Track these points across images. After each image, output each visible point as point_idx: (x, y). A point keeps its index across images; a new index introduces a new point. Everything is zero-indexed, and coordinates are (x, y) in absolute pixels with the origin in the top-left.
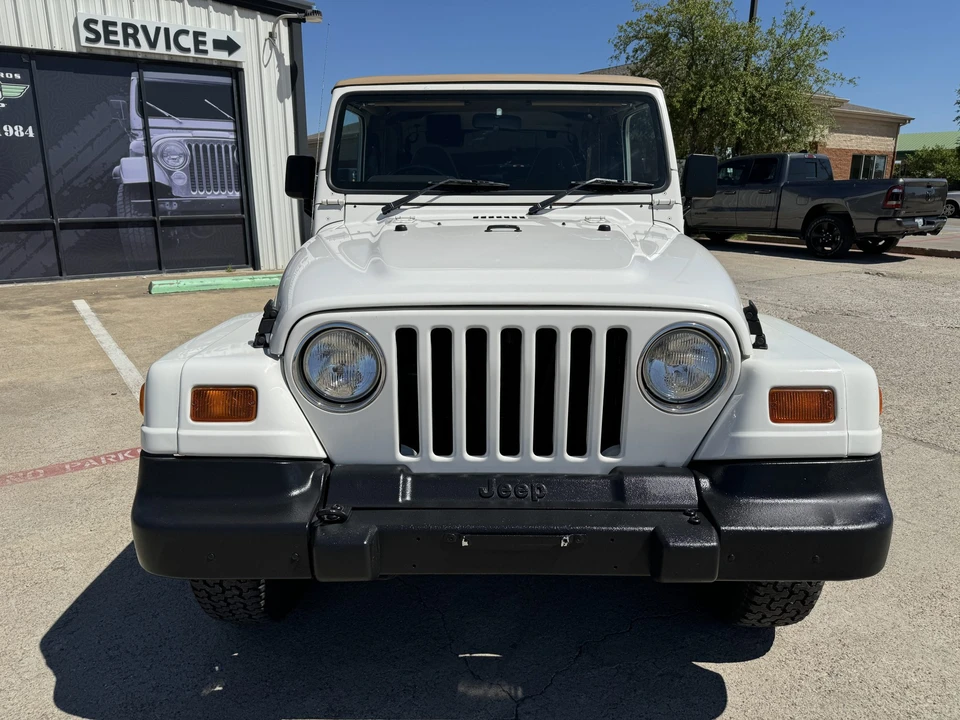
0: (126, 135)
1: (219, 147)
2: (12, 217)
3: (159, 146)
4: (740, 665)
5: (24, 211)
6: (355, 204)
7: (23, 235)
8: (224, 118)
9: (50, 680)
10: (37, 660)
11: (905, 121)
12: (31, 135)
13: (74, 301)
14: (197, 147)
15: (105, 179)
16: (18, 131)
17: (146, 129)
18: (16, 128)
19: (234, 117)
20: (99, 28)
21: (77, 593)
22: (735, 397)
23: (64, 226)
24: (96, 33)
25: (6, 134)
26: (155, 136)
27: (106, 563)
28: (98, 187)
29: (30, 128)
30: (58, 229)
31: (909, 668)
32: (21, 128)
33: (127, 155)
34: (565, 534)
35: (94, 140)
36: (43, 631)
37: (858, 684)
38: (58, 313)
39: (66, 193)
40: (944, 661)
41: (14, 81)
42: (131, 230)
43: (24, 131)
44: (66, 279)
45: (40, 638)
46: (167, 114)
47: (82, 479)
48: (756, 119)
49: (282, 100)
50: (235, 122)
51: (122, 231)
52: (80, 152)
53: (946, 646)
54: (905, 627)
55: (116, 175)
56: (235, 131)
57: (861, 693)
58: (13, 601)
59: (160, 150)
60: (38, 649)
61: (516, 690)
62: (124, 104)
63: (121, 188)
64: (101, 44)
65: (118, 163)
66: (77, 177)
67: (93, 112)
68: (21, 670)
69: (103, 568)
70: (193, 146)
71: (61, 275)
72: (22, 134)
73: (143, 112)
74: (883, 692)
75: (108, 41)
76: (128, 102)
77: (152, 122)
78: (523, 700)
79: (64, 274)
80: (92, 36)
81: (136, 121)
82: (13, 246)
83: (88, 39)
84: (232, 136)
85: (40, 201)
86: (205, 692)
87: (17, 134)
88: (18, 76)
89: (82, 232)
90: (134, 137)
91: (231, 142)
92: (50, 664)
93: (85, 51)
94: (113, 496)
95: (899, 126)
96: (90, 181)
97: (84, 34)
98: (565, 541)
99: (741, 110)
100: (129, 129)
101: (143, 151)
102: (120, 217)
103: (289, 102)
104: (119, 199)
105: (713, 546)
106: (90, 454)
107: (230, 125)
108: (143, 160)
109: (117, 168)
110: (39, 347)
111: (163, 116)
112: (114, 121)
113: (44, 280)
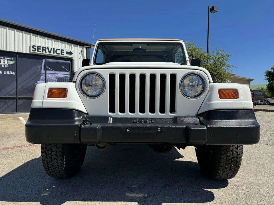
0: (40, 75)
1: (65, 79)
2: (5, 95)
3: (48, 78)
4: (218, 189)
5: (9, 94)
7: (7, 100)
8: (67, 71)
11: (252, 80)
12: (14, 74)
14: (59, 78)
15: (32, 86)
16: (11, 73)
17: (45, 73)
18: (10, 72)
19: (70, 71)
20: (36, 48)
22: (208, 94)
23: (19, 98)
24: (35, 49)
25: (7, 73)
26: (48, 75)
27: (17, 167)
28: (30, 88)
29: (14, 72)
30: (17, 99)
32: (11, 72)
33: (39, 80)
34: (159, 128)
35: (31, 76)
39: (21, 90)
41: (11, 60)
43: (12, 73)
44: (18, 113)
46: (52, 70)
47: (13, 150)
50: (70, 72)
52: (27, 79)
55: (35, 86)
56: (70, 75)
62: (40, 67)
64: (36, 52)
65: (37, 82)
66: (25, 85)
67: (32, 69)
69: (15, 168)
70: (58, 78)
71: (17, 112)
72: (11, 74)
73: (45, 69)
75: (38, 51)
76: (42, 66)
77: (47, 72)
78: (147, 197)
79: (18, 112)
80: (34, 50)
81: (43, 71)
82: (4, 103)
83: (33, 50)
84: (69, 76)
85: (14, 91)
86: (43, 195)
87: (10, 74)
88: (13, 59)
89: (24, 100)
90: (42, 75)
91: (69, 78)
93: (31, 53)
94: (22, 153)
95: (250, 81)
96: (28, 87)
97: (32, 49)
98: (159, 130)
100: (41, 73)
101: (44, 79)
105: (205, 129)
106: (17, 145)
107: (69, 73)
108: (44, 81)
111: (51, 70)
112: (37, 71)
113: (11, 113)
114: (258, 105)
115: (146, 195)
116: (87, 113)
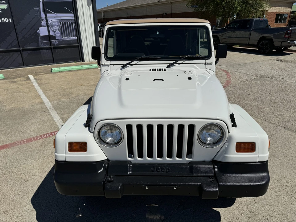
0: (40, 20)
1: (70, 23)
2: (7, 48)
3: (51, 23)
4: (225, 209)
5: (11, 46)
6: (113, 64)
7: (11, 54)
8: (71, 13)
9: (35, 213)
10: (30, 205)
11: (295, 2)
12: (11, 21)
13: (29, 76)
14: (63, 23)
15: (35, 35)
16: (6, 20)
17: (46, 17)
18: (6, 19)
19: (74, 12)
21: (39, 184)
22: (226, 144)
23: (24, 50)
25: (3, 21)
26: (49, 20)
27: (47, 173)
28: (33, 37)
29: (10, 19)
30: (22, 52)
31: (273, 210)
32: (7, 19)
33: (41, 27)
34: (175, 186)
35: (30, 22)
36: (31, 196)
37: (258, 215)
38: (24, 80)
39: (23, 40)
40: (284, 208)
41: (3, 4)
42: (44, 51)
43: (8, 20)
44: (25, 67)
45: (31, 199)
46: (52, 12)
47: (38, 143)
48: (244, 6)
49: (89, 6)
50: (74, 14)
51: (41, 51)
52: (26, 26)
53: (285, 202)
54: (274, 196)
55: (38, 33)
56: (74, 17)
57: (259, 218)
58: (22, 186)
59: (51, 24)
60: (30, 203)
61: (162, 217)
62: (39, 10)
63: (40, 37)
65: (38, 29)
66: (26, 34)
67: (29, 13)
68: (26, 209)
69: (46, 175)
70: (61, 22)
71: (24, 66)
72: (8, 21)
73: (45, 12)
74: (265, 218)
76: (40, 9)
77: (48, 15)
78: (164, 220)
79: (25, 66)
81: (43, 15)
82: (9, 57)
84: (74, 19)
85: (16, 42)
86: (77, 217)
88: (4, 2)
89: (29, 52)
90: (43, 20)
91: (73, 21)
92: (34, 207)
94: (47, 150)
96: (30, 35)
98: (175, 188)
99: (239, 2)
100: (41, 18)
101: (46, 25)
102: (41, 47)
103: (91, 6)
104: (40, 41)
105: (217, 191)
106: (39, 134)
107: (73, 15)
108: (46, 27)
109: (38, 31)
110: (20, 94)
111: (51, 13)
112: (36, 15)
113: (19, 68)
114: (294, 46)
115: (163, 217)
116: (107, 159)
